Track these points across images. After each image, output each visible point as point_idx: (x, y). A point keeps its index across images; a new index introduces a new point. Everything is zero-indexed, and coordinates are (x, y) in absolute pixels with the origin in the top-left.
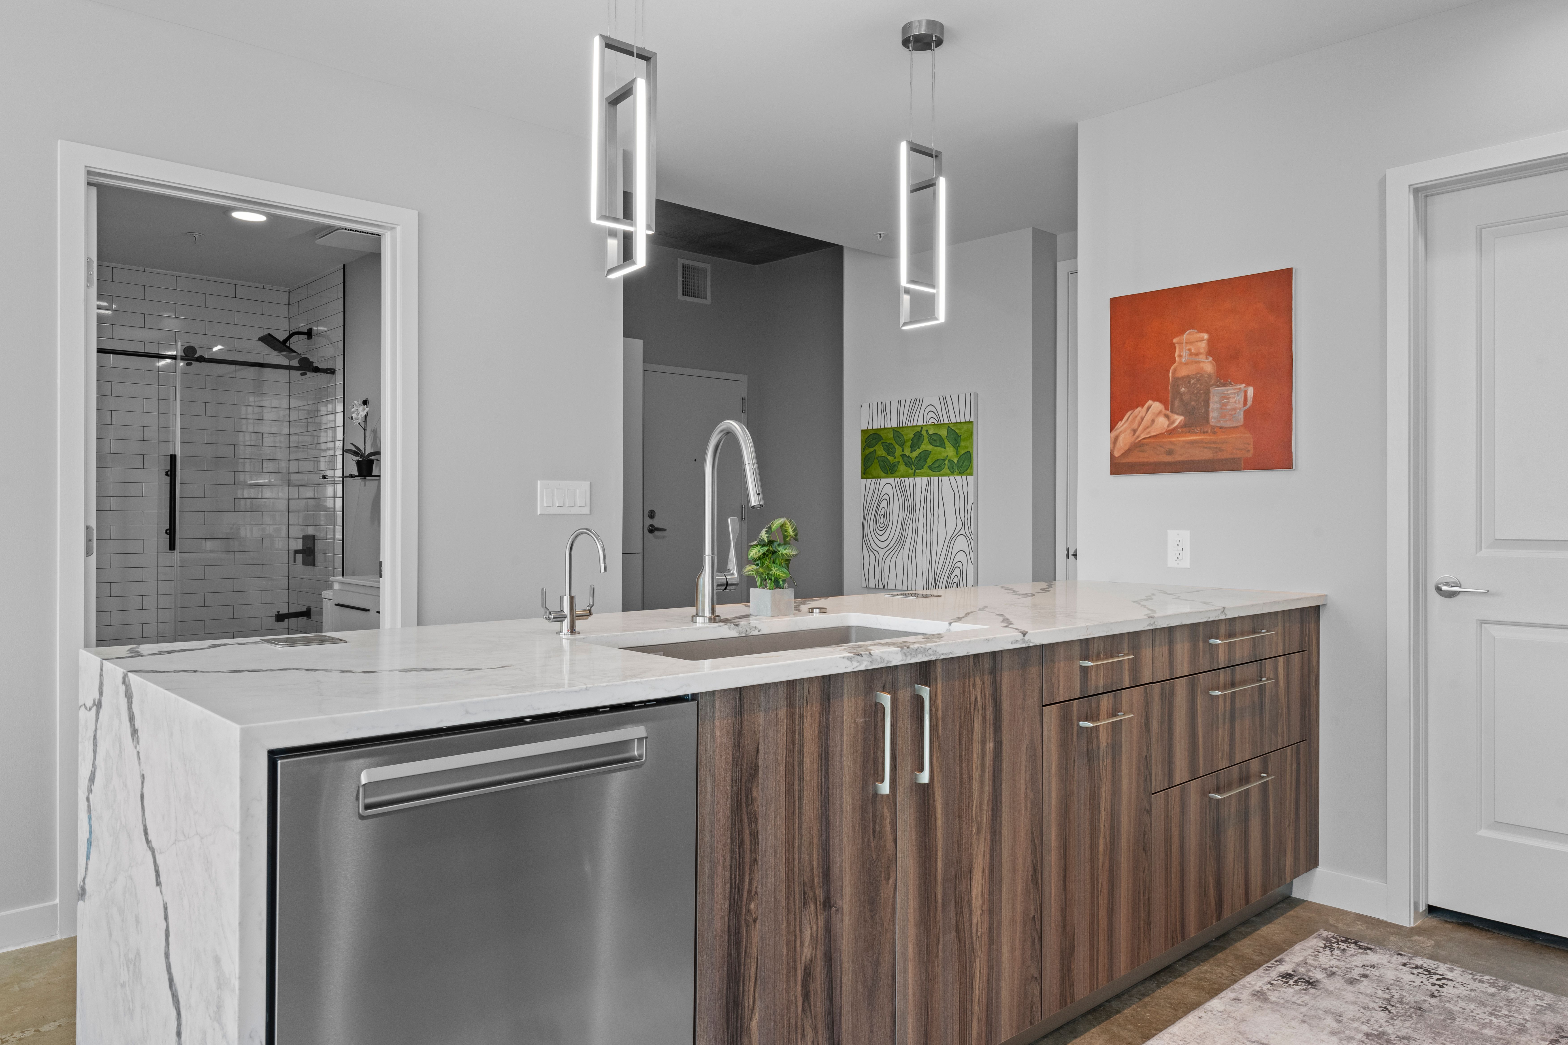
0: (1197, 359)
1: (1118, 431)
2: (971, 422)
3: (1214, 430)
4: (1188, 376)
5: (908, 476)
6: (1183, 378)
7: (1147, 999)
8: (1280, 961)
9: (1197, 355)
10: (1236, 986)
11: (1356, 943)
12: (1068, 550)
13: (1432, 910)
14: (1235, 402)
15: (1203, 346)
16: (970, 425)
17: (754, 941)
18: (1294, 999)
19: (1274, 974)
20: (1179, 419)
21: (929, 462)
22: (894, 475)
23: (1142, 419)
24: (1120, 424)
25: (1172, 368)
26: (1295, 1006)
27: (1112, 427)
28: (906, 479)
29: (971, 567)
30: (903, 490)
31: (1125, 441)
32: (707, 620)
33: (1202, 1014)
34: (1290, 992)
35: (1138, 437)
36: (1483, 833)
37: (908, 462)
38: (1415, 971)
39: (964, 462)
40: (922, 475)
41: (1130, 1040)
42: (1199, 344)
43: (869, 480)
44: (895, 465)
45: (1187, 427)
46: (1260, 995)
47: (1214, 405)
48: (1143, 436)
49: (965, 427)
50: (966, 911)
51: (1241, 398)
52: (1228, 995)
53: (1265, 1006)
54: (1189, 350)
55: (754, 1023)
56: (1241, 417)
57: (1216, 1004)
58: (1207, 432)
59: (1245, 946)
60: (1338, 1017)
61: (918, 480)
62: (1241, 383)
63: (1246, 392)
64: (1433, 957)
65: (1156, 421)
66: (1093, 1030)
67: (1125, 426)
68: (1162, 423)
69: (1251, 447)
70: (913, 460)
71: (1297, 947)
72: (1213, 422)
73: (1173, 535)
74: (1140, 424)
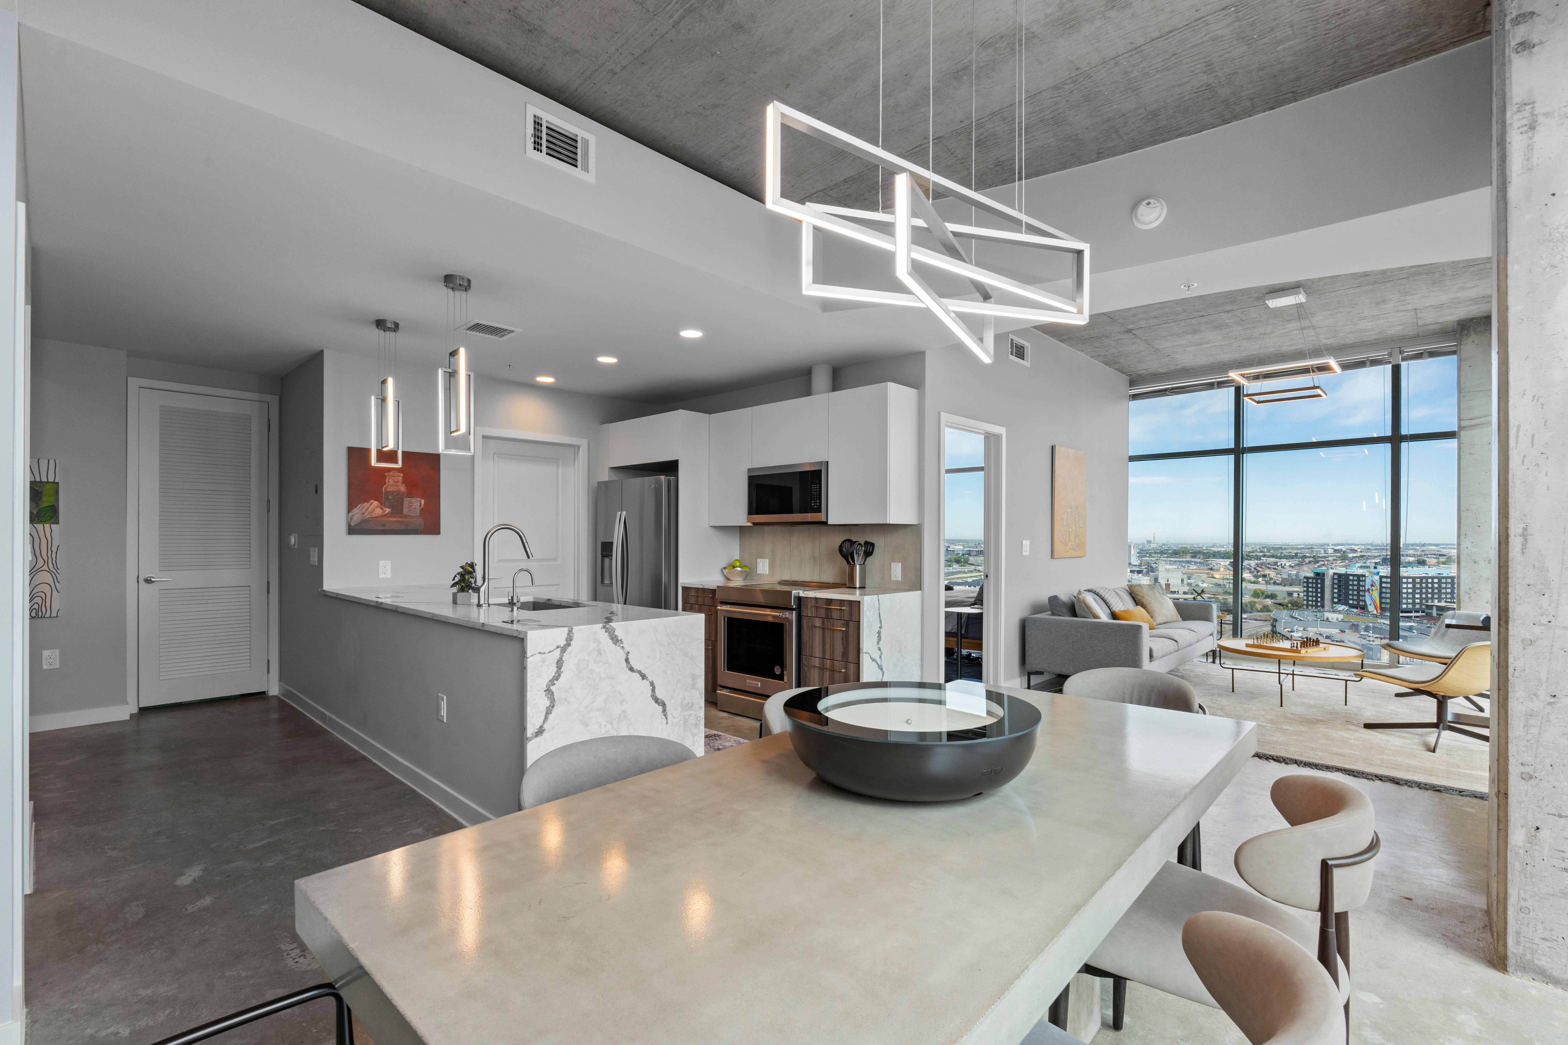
0: (397, 484)
1: (352, 514)
2: (55, 484)
3: (405, 516)
4: (393, 491)
6: (390, 492)
9: (397, 482)
14: (416, 505)
15: (400, 479)
20: (388, 510)
23: (368, 508)
24: (354, 510)
25: (385, 486)
27: (349, 511)
29: (56, 595)
31: (356, 518)
35: (363, 517)
39: (46, 513)
42: (398, 478)
45: (392, 514)
47: (406, 505)
48: (368, 517)
51: (418, 504)
54: (394, 479)
56: (418, 512)
58: (402, 517)
62: (418, 498)
63: (421, 502)
65: (375, 510)
67: (356, 511)
68: (379, 511)
69: (422, 524)
72: (405, 513)
73: (382, 563)
74: (366, 511)
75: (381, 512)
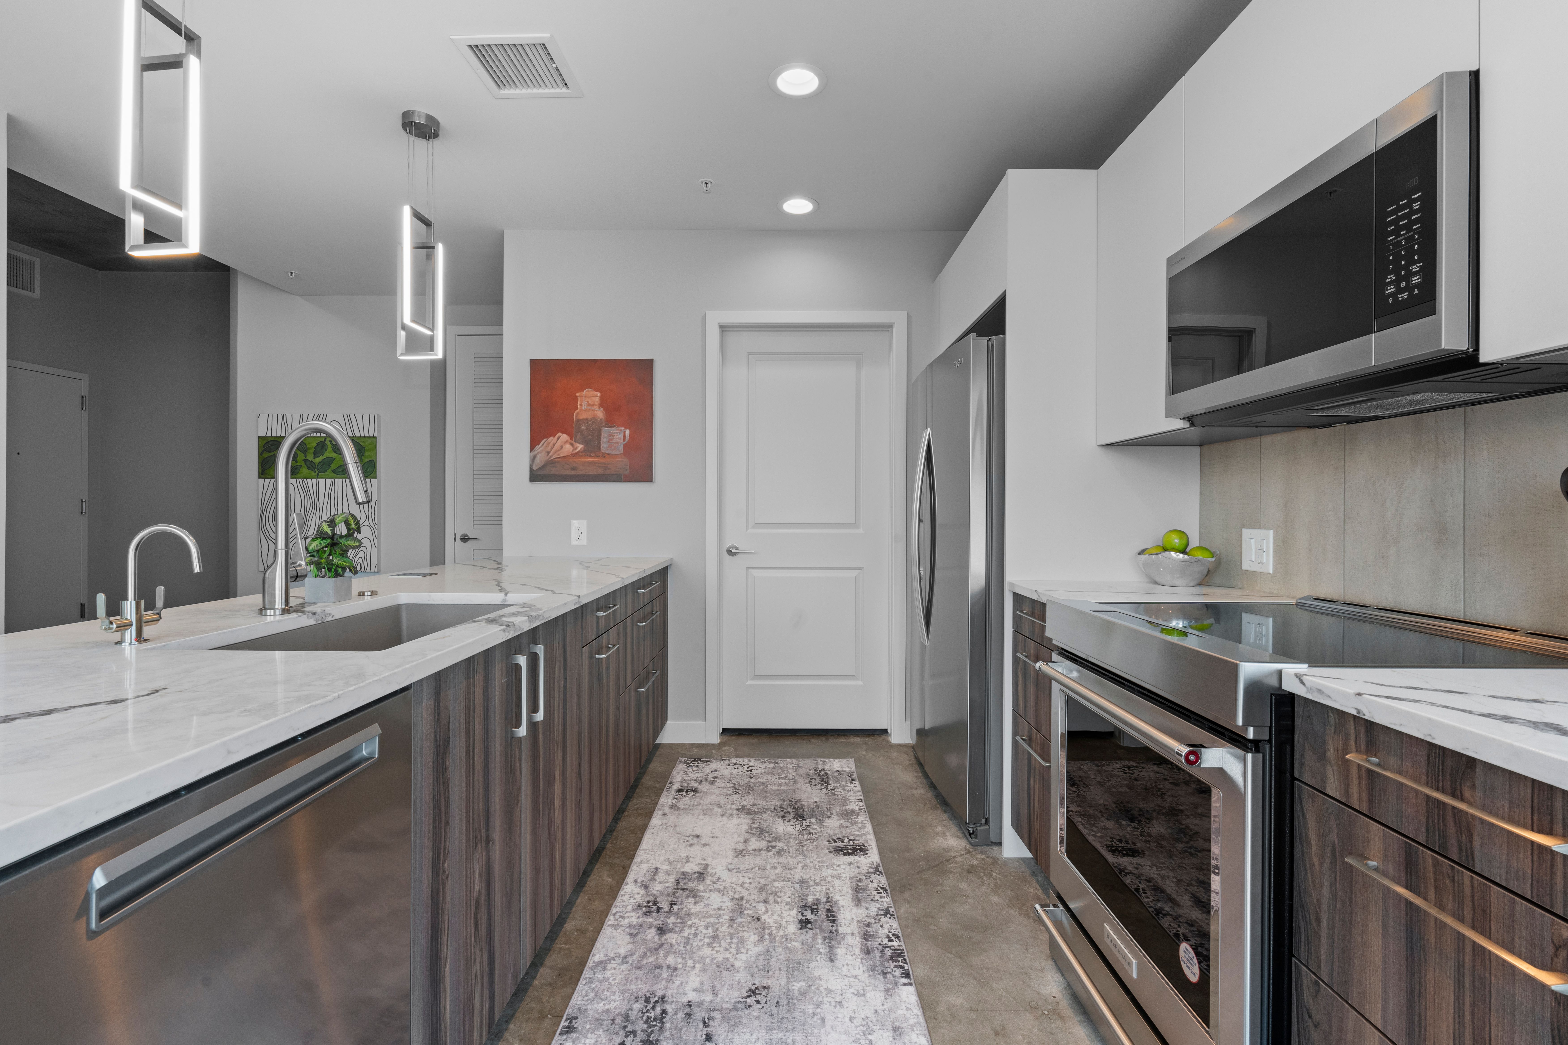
0: (593, 408)
1: (536, 452)
2: (374, 437)
3: (604, 455)
4: (586, 419)
5: (311, 478)
6: (583, 420)
7: (615, 833)
8: (671, 783)
9: (593, 405)
10: (659, 806)
11: (700, 760)
12: (455, 535)
13: (725, 731)
14: (618, 438)
15: (597, 400)
16: (374, 440)
17: (447, 895)
18: (692, 803)
19: (673, 792)
20: (580, 447)
21: (333, 466)
22: (295, 476)
23: (554, 445)
24: (537, 447)
25: (576, 413)
26: (695, 807)
27: (531, 449)
28: (309, 481)
29: (375, 551)
30: (306, 490)
31: (541, 459)
32: (278, 612)
33: (652, 830)
34: (687, 799)
35: (551, 457)
36: (750, 682)
37: (311, 466)
38: (735, 767)
39: (368, 468)
40: (325, 477)
41: (622, 864)
42: (594, 398)
43: (267, 480)
44: (297, 468)
45: (585, 453)
46: (673, 807)
47: (604, 439)
48: (554, 457)
49: (369, 441)
50: (552, 810)
51: (621, 436)
52: (657, 814)
53: (681, 812)
54: (588, 402)
55: (447, 969)
56: (622, 447)
57: (655, 821)
58: (599, 456)
59: (647, 780)
60: (718, 805)
61: (322, 481)
62: (621, 427)
63: (625, 433)
64: (738, 757)
65: (564, 447)
66: (596, 867)
67: (541, 449)
68: (568, 449)
69: (628, 467)
70: (316, 465)
71: (674, 772)
72: (603, 450)
73: (575, 523)
74: (552, 448)
75: (572, 449)
